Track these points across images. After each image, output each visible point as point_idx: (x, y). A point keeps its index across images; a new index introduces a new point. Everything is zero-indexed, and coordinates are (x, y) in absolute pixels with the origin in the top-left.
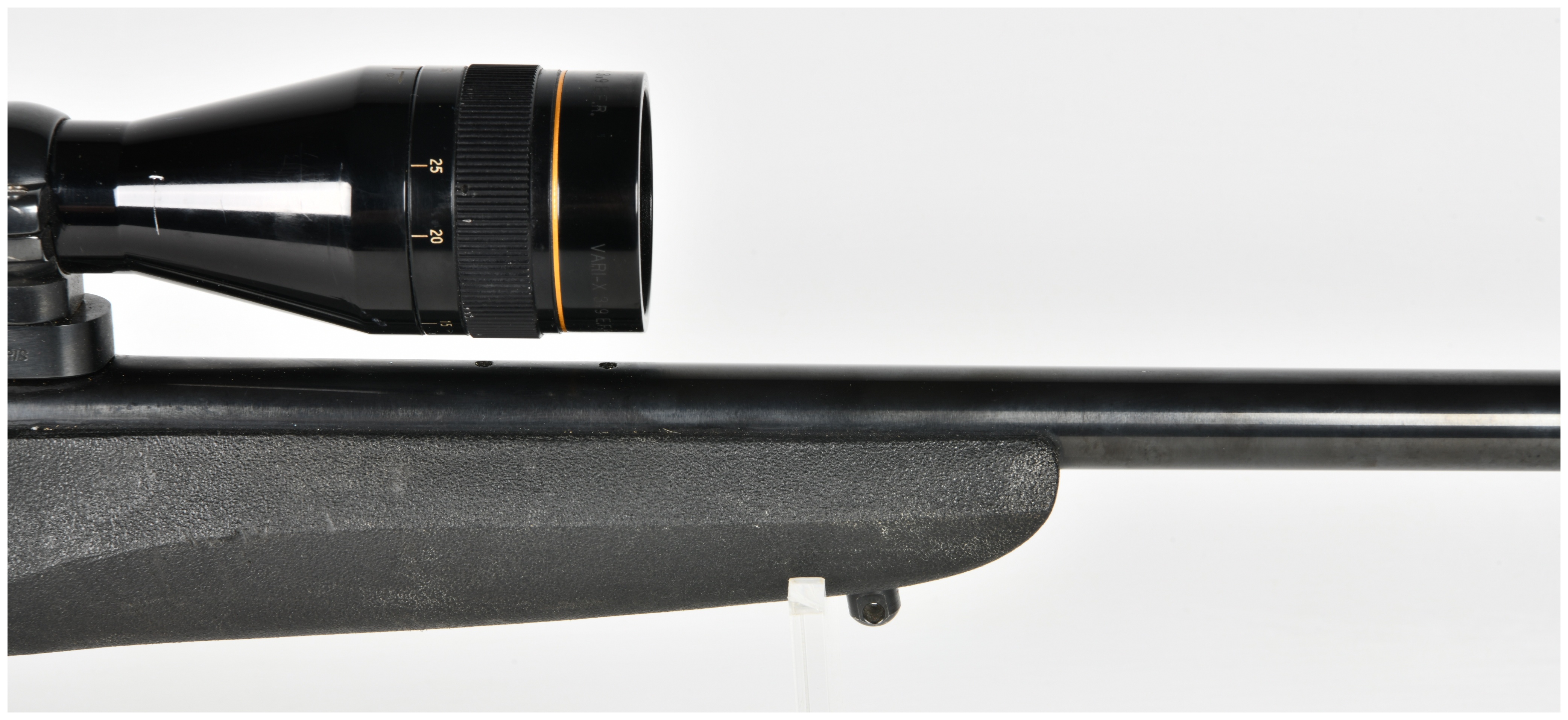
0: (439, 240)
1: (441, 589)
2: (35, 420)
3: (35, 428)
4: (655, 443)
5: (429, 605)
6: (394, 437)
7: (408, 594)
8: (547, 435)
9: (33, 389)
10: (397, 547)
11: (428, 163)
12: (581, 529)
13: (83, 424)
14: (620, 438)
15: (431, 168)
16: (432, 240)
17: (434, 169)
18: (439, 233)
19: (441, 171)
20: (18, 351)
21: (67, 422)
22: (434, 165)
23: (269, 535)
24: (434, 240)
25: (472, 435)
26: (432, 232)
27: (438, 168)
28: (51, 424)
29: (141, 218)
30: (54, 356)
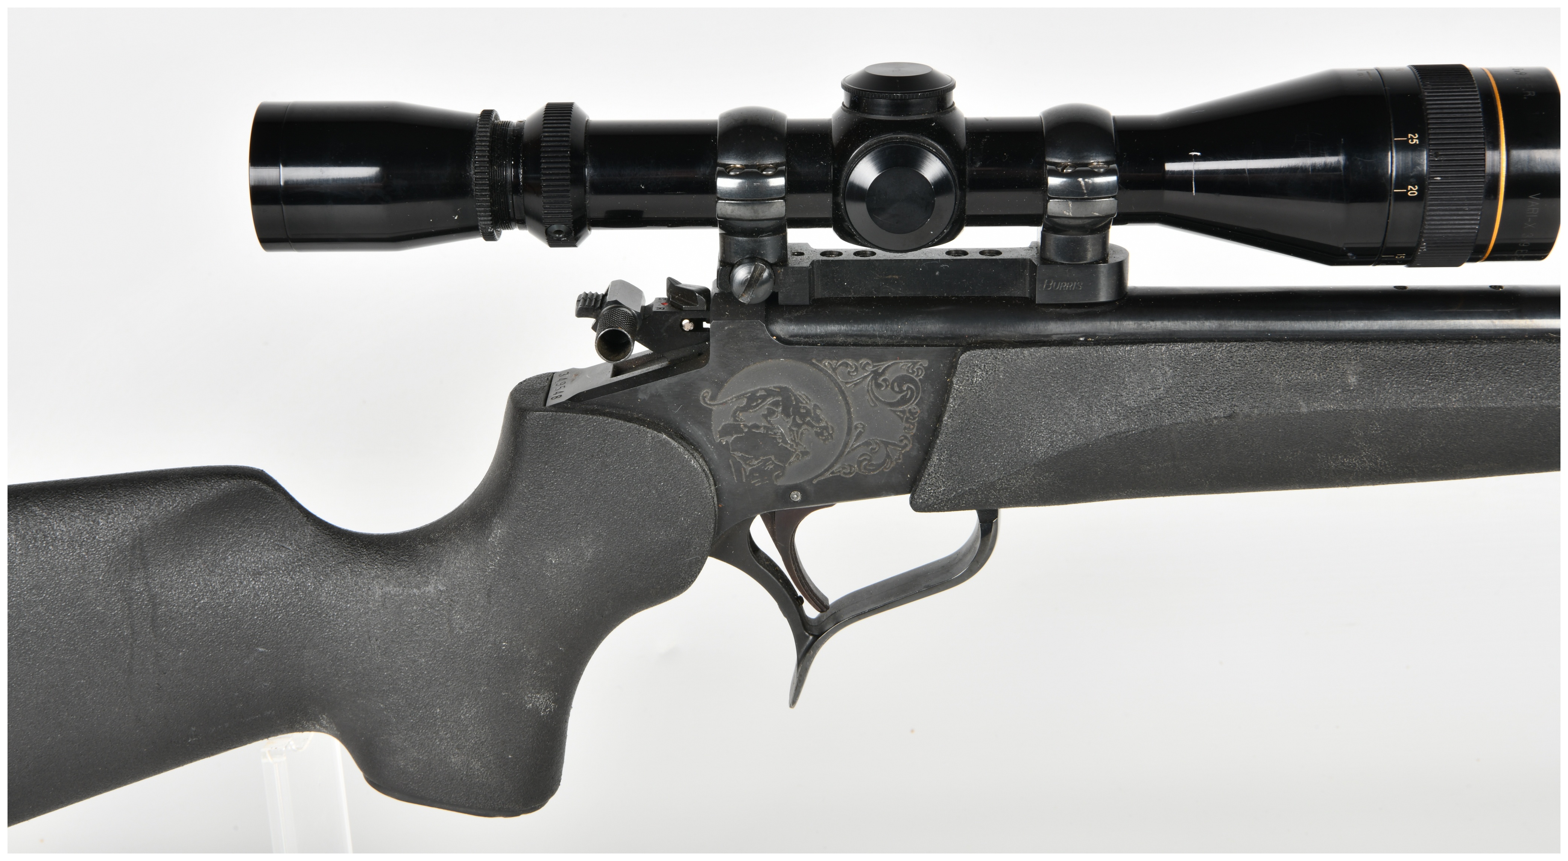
0: (1414, 193)
1: (1378, 455)
2: (1082, 333)
3: (1081, 339)
4: (1547, 344)
5: (1365, 468)
6: (1345, 342)
7: (1352, 458)
8: (1461, 340)
9: (1079, 311)
10: (1351, 423)
11: (1407, 137)
12: (1493, 409)
13: (1115, 336)
14: (1517, 340)
15: (1410, 140)
16: (1409, 194)
17: (1412, 141)
18: (1415, 188)
19: (1418, 143)
20: (1075, 283)
21: (1104, 334)
22: (1412, 139)
23: (1258, 415)
24: (1411, 193)
25: (1403, 340)
26: (1410, 187)
27: (1415, 140)
28: (1093, 335)
29: (1182, 181)
30: (1092, 285)
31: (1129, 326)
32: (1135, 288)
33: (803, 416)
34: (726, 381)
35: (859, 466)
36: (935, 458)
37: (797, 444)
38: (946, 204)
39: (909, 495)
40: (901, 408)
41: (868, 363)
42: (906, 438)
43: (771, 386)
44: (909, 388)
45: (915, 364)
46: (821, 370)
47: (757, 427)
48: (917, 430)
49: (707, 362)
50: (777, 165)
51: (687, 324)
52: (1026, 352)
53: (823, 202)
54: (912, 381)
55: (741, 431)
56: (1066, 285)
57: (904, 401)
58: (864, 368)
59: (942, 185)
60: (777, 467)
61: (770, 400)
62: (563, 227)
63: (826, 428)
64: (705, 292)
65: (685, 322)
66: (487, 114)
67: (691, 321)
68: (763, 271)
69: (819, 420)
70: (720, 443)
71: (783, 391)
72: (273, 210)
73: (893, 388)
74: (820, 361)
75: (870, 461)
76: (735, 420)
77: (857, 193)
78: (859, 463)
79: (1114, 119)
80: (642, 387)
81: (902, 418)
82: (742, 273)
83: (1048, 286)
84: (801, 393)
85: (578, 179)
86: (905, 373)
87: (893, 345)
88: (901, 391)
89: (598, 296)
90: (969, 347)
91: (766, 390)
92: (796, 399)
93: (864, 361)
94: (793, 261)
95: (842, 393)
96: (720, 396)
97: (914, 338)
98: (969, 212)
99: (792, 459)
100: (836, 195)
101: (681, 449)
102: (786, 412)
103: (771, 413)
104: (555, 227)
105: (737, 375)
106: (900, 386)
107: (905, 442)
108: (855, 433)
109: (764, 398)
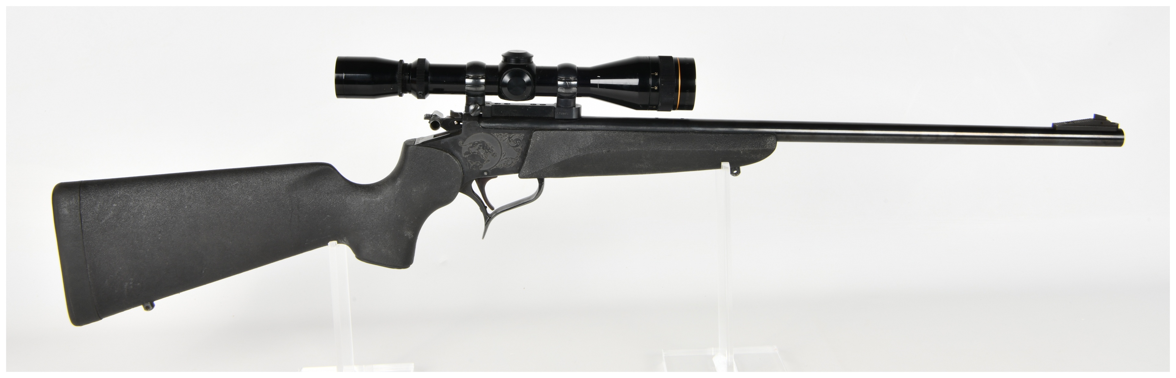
1: (649, 164)
2: (568, 127)
3: (567, 129)
4: (694, 134)
6: (640, 132)
9: (567, 121)
10: (642, 154)
11: (654, 73)
13: (577, 129)
14: (687, 133)
15: (655, 75)
16: (655, 89)
19: (657, 75)
20: (566, 114)
21: (574, 129)
23: (616, 152)
26: (655, 87)
28: (571, 129)
29: (595, 85)
30: (571, 114)
31: (581, 127)
32: (583, 116)
33: (488, 150)
34: (466, 139)
35: (504, 165)
36: (526, 162)
37: (486, 158)
38: (529, 89)
39: (518, 174)
40: (516, 148)
41: (507, 135)
42: (518, 157)
43: (479, 141)
44: (519, 142)
45: (520, 135)
46: (494, 136)
47: (475, 152)
48: (521, 154)
49: (461, 133)
50: (482, 76)
51: (456, 122)
52: (552, 132)
53: (495, 88)
54: (520, 140)
55: (471, 154)
56: (564, 113)
57: (517, 146)
58: (506, 136)
59: (528, 83)
60: (480, 165)
61: (479, 145)
62: (422, 92)
63: (495, 153)
64: (461, 114)
65: (455, 122)
66: (401, 61)
67: (457, 121)
68: (478, 106)
69: (493, 151)
70: (464, 157)
71: (483, 142)
72: (341, 86)
73: (514, 142)
74: (494, 134)
75: (507, 163)
76: (469, 150)
77: (505, 85)
78: (504, 164)
79: (577, 67)
80: (442, 140)
81: (516, 151)
82: (472, 107)
83: (558, 114)
84: (487, 142)
85: (426, 80)
86: (518, 138)
87: (514, 129)
88: (516, 143)
89: (430, 115)
90: (536, 130)
91: (478, 142)
92: (487, 145)
93: (506, 134)
94: (486, 105)
95: (500, 143)
96: (464, 143)
97: (520, 128)
98: (536, 92)
99: (485, 162)
100: (499, 86)
101: (453, 158)
102: (483, 148)
103: (479, 148)
104: (419, 92)
105: (470, 137)
106: (516, 141)
107: (517, 158)
108: (503, 155)
109: (477, 144)
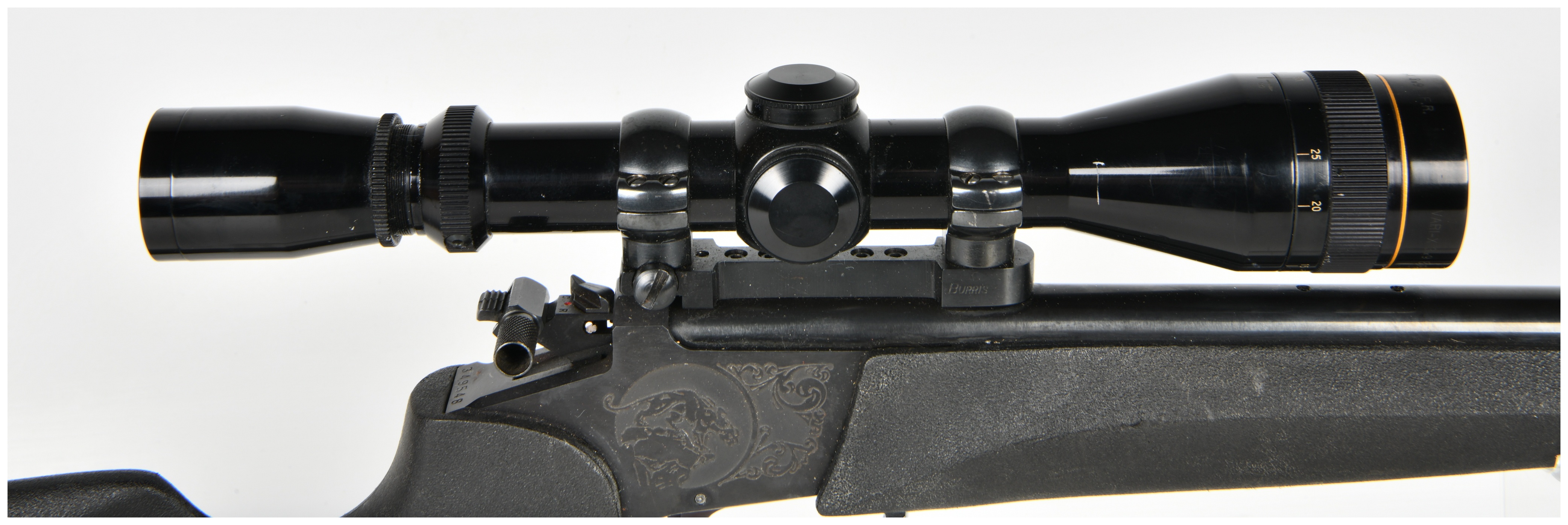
0: (1318, 209)
1: (1286, 461)
2: (988, 336)
3: (988, 342)
4: (1450, 351)
5: (1273, 473)
6: (1251, 347)
7: (1260, 464)
8: (1365, 345)
9: (985, 313)
10: (1258, 431)
11: (1309, 152)
12: (1398, 418)
13: (1021, 339)
14: (1421, 347)
15: (1313, 156)
16: (1313, 209)
17: (1315, 157)
18: (1318, 203)
19: (1320, 158)
20: (981, 287)
21: (1011, 337)
22: (1314, 154)
23: (1165, 422)
24: (1315, 209)
25: (1307, 345)
26: (1313, 203)
27: (1317, 156)
28: (999, 338)
29: (1087, 187)
30: (998, 288)
32: (1041, 286)
33: (707, 420)
34: (629, 386)
35: (765, 469)
36: (841, 463)
37: (702, 448)
38: (850, 212)
39: (815, 498)
40: (806, 411)
41: (773, 367)
42: (812, 440)
43: (675, 391)
44: (814, 392)
45: (820, 368)
46: (725, 374)
47: (661, 431)
48: (823, 433)
49: (610, 367)
50: (679, 175)
51: (590, 327)
52: (932, 356)
53: (727, 208)
54: (817, 384)
55: (645, 435)
56: (972, 289)
57: (809, 404)
58: (769, 372)
59: (844, 195)
60: (681, 471)
61: (674, 404)
62: (462, 237)
63: (731, 431)
64: (608, 293)
65: (589, 325)
66: (388, 118)
67: (594, 324)
68: (666, 278)
69: (723, 423)
70: (624, 447)
71: (687, 395)
72: (163, 222)
73: (798, 391)
74: (725, 366)
75: (775, 463)
76: (639, 424)
77: (761, 201)
78: (765, 466)
79: (1018, 122)
80: (544, 392)
81: (808, 422)
82: (645, 279)
83: (953, 290)
84: (706, 398)
85: (477, 184)
86: (810, 377)
87: (798, 349)
88: (807, 394)
89: (501, 294)
90: (875, 351)
91: (669, 394)
92: (701, 403)
93: (768, 365)
94: (698, 261)
95: (747, 396)
96: (623, 400)
97: (819, 341)
98: (873, 216)
99: (697, 463)
100: (739, 200)
101: (583, 456)
102: (690, 416)
103: (675, 417)
104: (454, 237)
105: (641, 380)
106: (806, 390)
107: (811, 444)
108: (760, 437)
109: (668, 402)
